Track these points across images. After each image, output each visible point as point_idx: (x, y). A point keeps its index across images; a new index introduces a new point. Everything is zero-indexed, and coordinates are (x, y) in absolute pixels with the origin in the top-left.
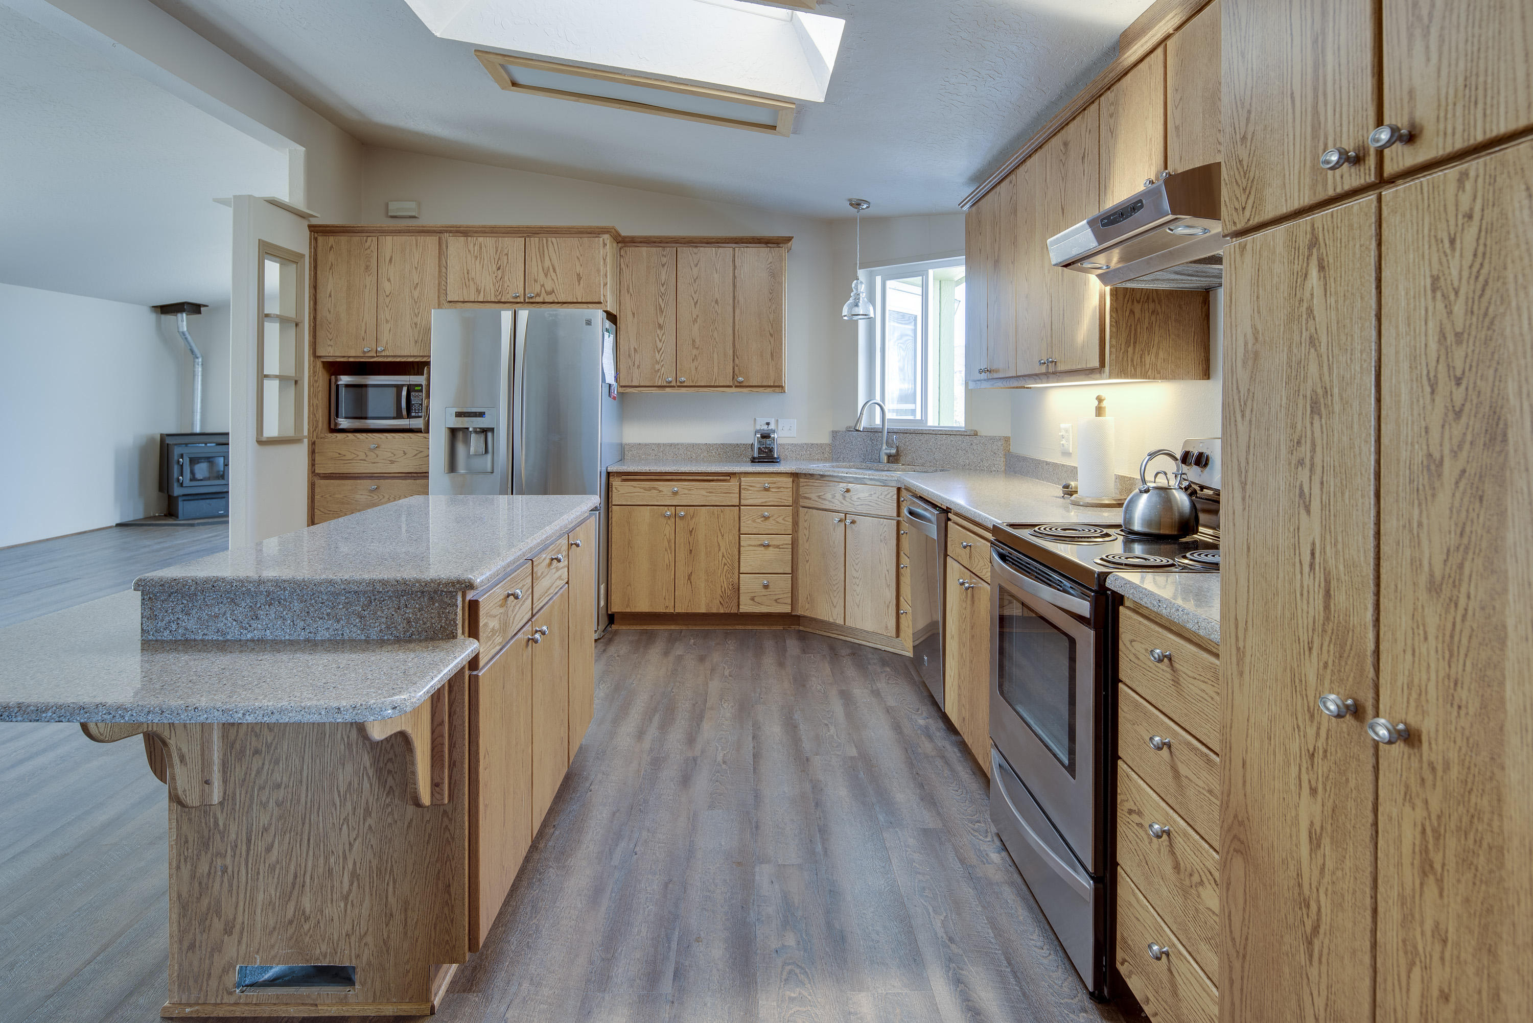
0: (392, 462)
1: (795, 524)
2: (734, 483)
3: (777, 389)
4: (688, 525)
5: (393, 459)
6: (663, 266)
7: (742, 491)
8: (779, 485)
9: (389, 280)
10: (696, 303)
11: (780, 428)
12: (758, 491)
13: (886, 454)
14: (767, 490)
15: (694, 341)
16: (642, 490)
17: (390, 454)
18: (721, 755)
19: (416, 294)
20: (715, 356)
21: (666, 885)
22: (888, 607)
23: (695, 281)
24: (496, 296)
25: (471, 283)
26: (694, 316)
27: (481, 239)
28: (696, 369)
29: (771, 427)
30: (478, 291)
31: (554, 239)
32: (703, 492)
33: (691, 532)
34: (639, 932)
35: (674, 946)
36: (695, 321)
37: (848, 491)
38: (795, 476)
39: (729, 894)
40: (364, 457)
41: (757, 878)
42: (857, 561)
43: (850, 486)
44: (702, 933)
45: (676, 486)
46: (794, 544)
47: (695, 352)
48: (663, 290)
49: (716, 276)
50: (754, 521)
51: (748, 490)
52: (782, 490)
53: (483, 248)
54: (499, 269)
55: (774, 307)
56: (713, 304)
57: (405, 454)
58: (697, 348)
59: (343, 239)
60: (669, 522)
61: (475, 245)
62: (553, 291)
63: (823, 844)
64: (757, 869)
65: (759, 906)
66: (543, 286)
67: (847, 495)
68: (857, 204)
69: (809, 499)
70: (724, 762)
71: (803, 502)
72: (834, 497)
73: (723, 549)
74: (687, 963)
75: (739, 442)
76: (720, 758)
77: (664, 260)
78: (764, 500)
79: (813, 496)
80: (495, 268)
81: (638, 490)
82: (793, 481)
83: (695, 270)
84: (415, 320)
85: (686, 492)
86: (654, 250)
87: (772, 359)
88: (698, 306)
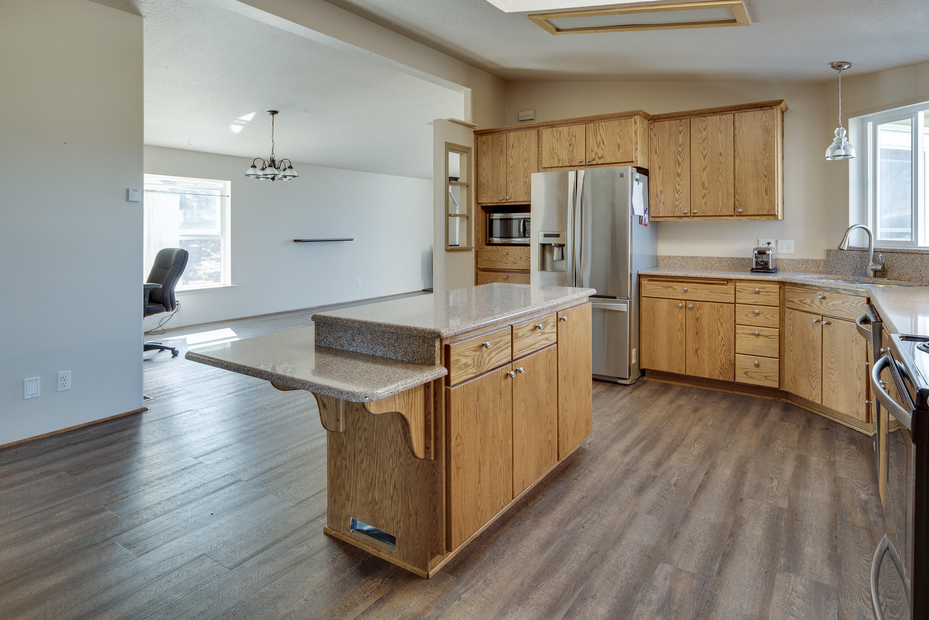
0: (515, 263)
1: (782, 320)
2: (731, 286)
3: (771, 217)
4: (695, 314)
5: (515, 261)
6: (680, 132)
7: (737, 293)
8: (767, 290)
9: (512, 158)
10: (705, 157)
11: (779, 246)
12: (750, 294)
13: (872, 270)
14: (758, 293)
15: (703, 184)
16: (662, 288)
17: (513, 259)
18: (675, 479)
19: (526, 165)
20: (720, 194)
21: (592, 554)
22: (859, 396)
23: (704, 141)
24: (569, 162)
25: (555, 156)
26: (704, 166)
27: (560, 128)
28: (705, 204)
29: (770, 246)
30: (559, 160)
31: (603, 123)
32: (707, 292)
33: (697, 319)
34: (560, 577)
35: (576, 595)
36: (704, 169)
37: (824, 298)
38: (782, 284)
39: (630, 575)
40: (501, 260)
41: (657, 572)
42: (832, 355)
43: (826, 294)
44: (598, 594)
45: (686, 286)
46: (781, 336)
47: (704, 191)
48: (680, 149)
49: (720, 136)
50: (747, 316)
51: (742, 292)
52: (770, 294)
53: (562, 134)
54: (570, 145)
55: (767, 155)
56: (718, 156)
57: (521, 258)
58: (706, 189)
59: (490, 137)
60: (681, 311)
61: (557, 132)
62: (603, 157)
63: (721, 565)
64: (660, 566)
65: (647, 591)
66: (596, 154)
67: (824, 302)
68: (838, 66)
69: (793, 302)
70: (675, 485)
71: (788, 304)
72: (812, 302)
73: (722, 334)
74: (578, 609)
75: (744, 257)
76: (673, 482)
77: (681, 128)
78: (755, 301)
79: (796, 300)
80: (568, 145)
81: (659, 287)
82: (780, 288)
83: (704, 134)
84: (526, 180)
85: (694, 291)
86: (673, 122)
87: (767, 194)
88: (706, 158)
